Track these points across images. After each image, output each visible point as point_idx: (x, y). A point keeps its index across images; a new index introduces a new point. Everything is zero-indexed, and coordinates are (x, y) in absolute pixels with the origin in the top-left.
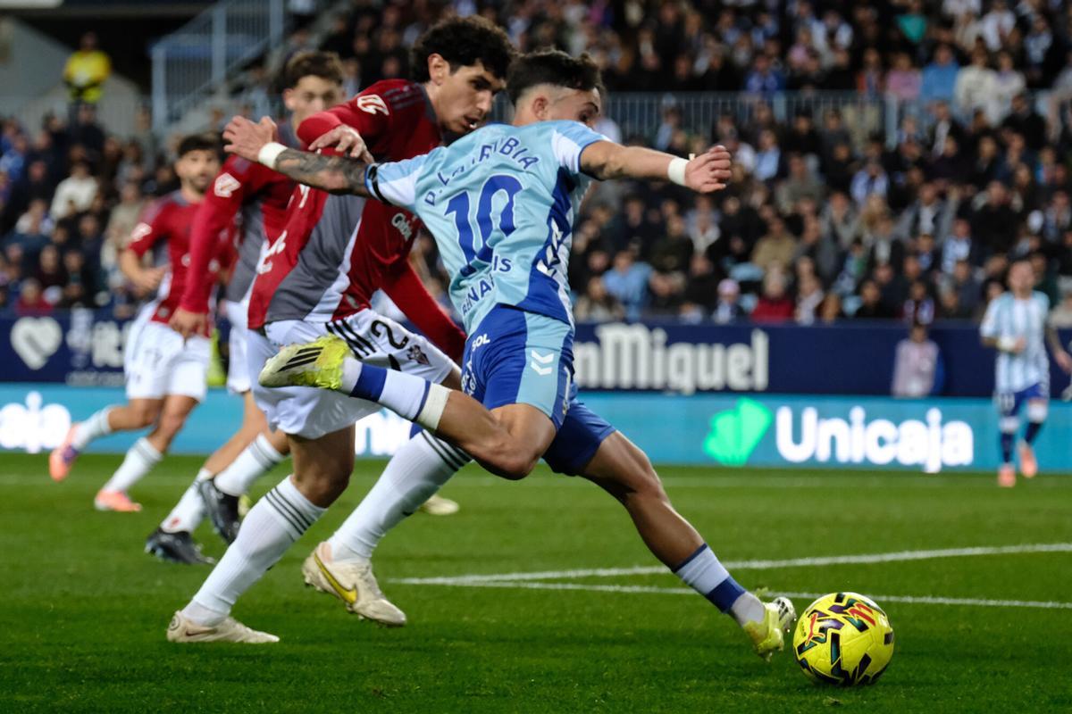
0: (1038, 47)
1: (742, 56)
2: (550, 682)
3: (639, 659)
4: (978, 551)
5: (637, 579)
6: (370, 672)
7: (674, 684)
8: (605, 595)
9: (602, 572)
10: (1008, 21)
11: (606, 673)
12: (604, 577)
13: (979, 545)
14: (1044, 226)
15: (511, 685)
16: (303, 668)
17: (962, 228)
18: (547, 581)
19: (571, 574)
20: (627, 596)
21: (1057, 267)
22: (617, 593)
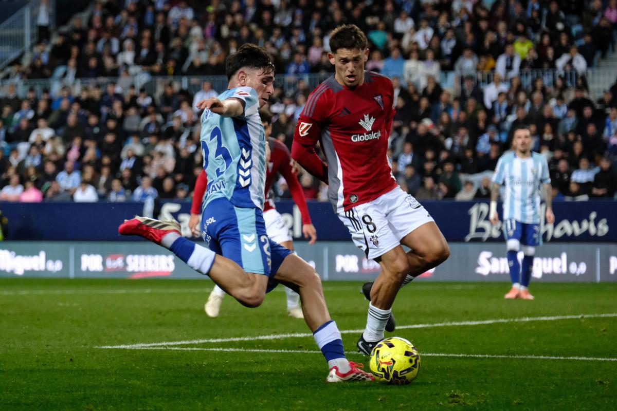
0: (448, 46)
1: (285, 54)
2: (185, 403)
3: (234, 389)
4: (421, 326)
5: (232, 344)
6: (85, 398)
7: (255, 403)
8: (215, 353)
9: (212, 341)
10: (430, 32)
11: (216, 398)
12: (214, 343)
13: (421, 323)
14: (453, 146)
15: (163, 405)
16: (48, 397)
17: (408, 147)
18: (182, 346)
19: (196, 342)
20: (227, 353)
21: (459, 167)
22: (221, 352)
